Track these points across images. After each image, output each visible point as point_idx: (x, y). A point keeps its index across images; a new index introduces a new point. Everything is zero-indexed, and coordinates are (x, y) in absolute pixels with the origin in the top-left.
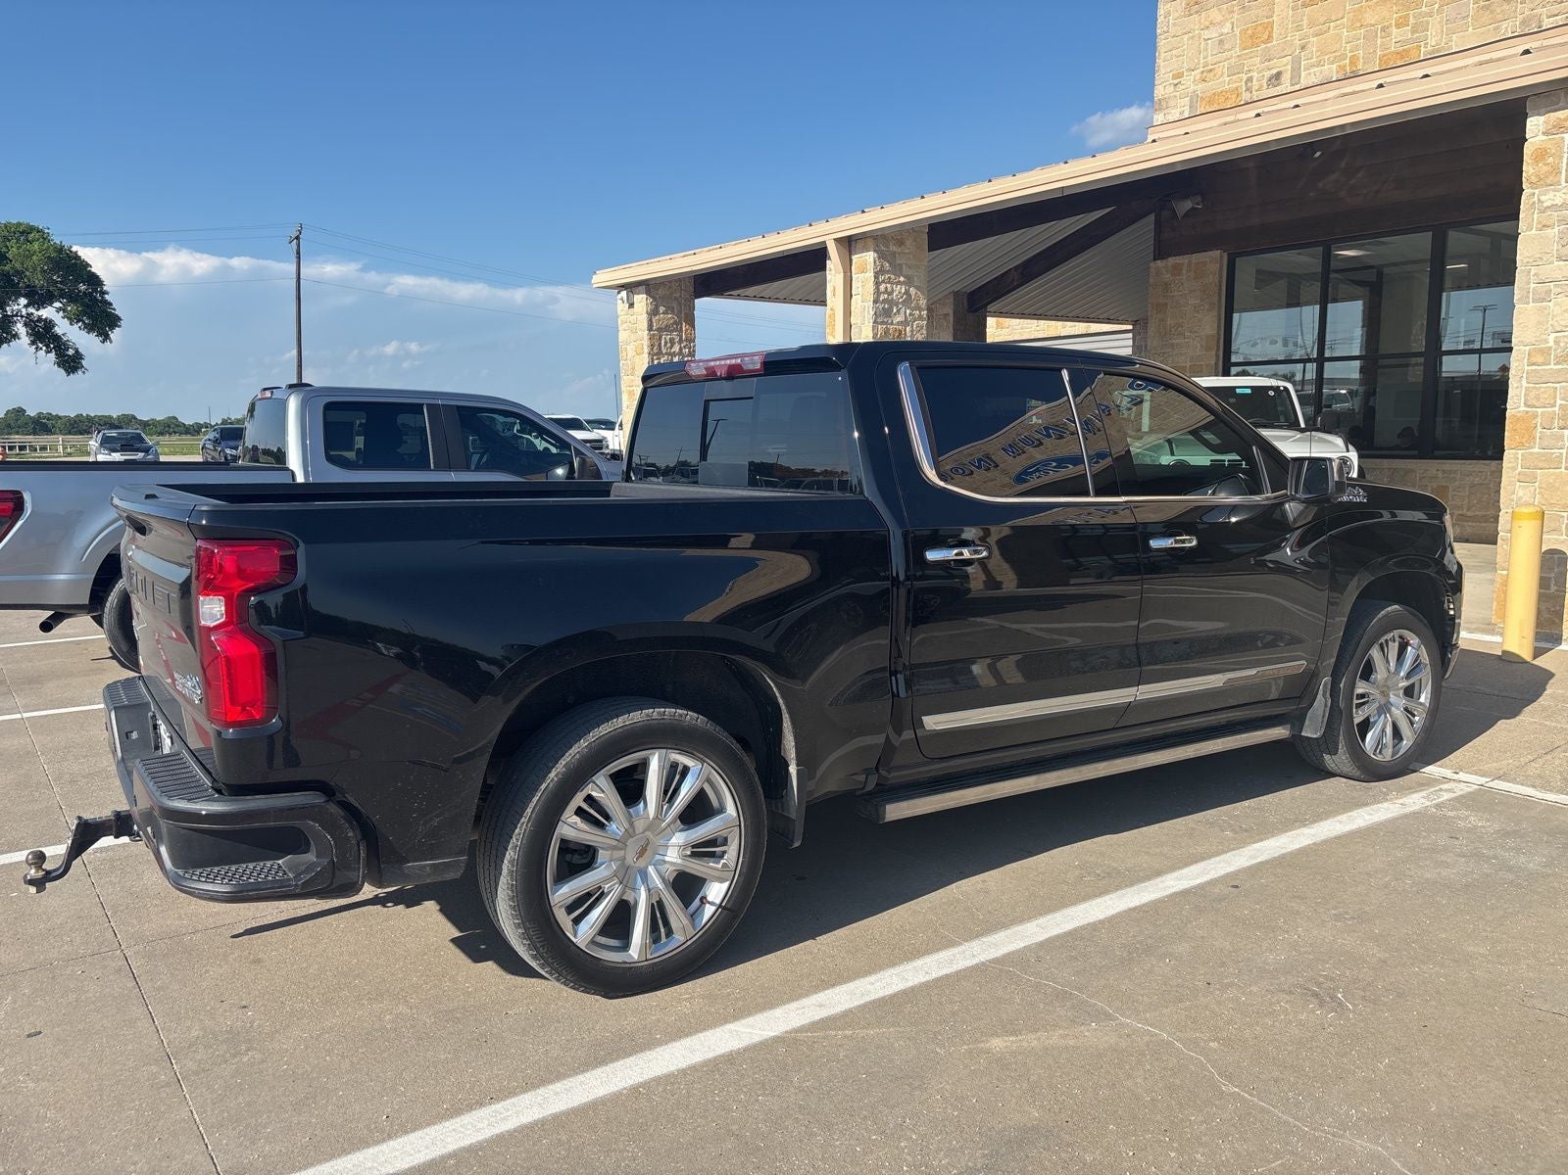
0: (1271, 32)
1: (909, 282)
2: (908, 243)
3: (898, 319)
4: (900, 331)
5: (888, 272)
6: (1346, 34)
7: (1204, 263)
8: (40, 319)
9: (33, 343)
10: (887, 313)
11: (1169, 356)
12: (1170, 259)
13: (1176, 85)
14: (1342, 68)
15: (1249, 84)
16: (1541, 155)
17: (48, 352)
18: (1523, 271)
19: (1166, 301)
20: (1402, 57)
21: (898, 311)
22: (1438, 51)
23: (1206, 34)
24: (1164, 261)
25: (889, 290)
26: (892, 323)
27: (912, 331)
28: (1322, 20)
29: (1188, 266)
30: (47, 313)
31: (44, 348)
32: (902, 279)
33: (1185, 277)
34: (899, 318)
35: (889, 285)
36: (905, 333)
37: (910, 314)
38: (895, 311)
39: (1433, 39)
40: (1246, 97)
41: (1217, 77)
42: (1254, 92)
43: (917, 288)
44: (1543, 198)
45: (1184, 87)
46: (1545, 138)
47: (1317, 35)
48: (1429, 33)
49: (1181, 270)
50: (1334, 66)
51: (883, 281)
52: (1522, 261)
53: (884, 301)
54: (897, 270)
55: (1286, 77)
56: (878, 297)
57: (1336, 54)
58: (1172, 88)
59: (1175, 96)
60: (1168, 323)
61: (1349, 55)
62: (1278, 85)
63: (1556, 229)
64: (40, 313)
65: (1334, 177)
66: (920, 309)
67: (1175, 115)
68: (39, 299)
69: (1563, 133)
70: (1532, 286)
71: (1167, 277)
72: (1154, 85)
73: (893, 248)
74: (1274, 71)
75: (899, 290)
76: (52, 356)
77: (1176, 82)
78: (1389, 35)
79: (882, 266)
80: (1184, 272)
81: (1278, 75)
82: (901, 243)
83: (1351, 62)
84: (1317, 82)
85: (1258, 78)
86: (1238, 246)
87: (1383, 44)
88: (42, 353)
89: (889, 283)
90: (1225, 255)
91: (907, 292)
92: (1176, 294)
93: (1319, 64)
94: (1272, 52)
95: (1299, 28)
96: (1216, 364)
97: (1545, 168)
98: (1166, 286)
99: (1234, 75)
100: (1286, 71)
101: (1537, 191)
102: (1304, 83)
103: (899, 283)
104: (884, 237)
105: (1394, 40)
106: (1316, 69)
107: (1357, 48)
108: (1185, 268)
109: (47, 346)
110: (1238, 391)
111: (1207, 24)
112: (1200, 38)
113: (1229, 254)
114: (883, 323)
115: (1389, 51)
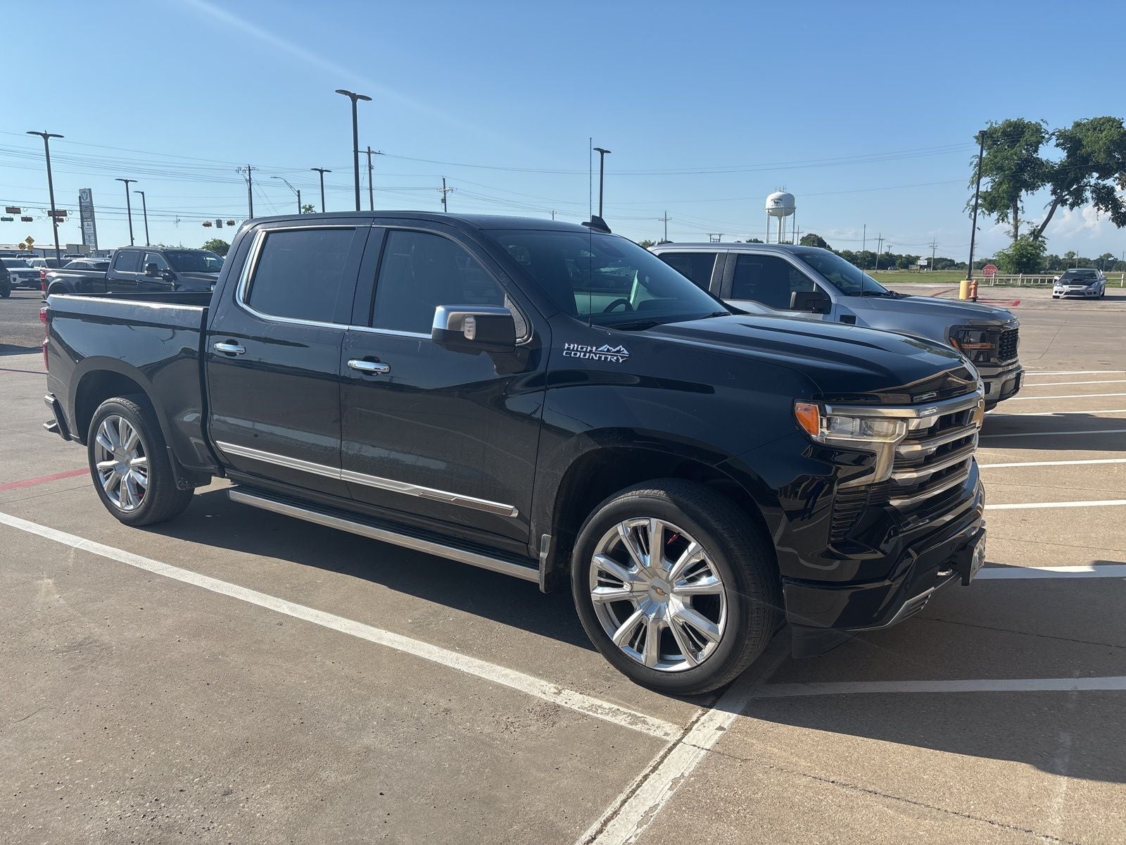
8: (1104, 187)
9: (1096, 205)
17: (1106, 211)
30: (1109, 182)
31: (1104, 208)
64: (1104, 182)
68: (1105, 173)
76: (1109, 213)
88: (1101, 212)
109: (1106, 207)
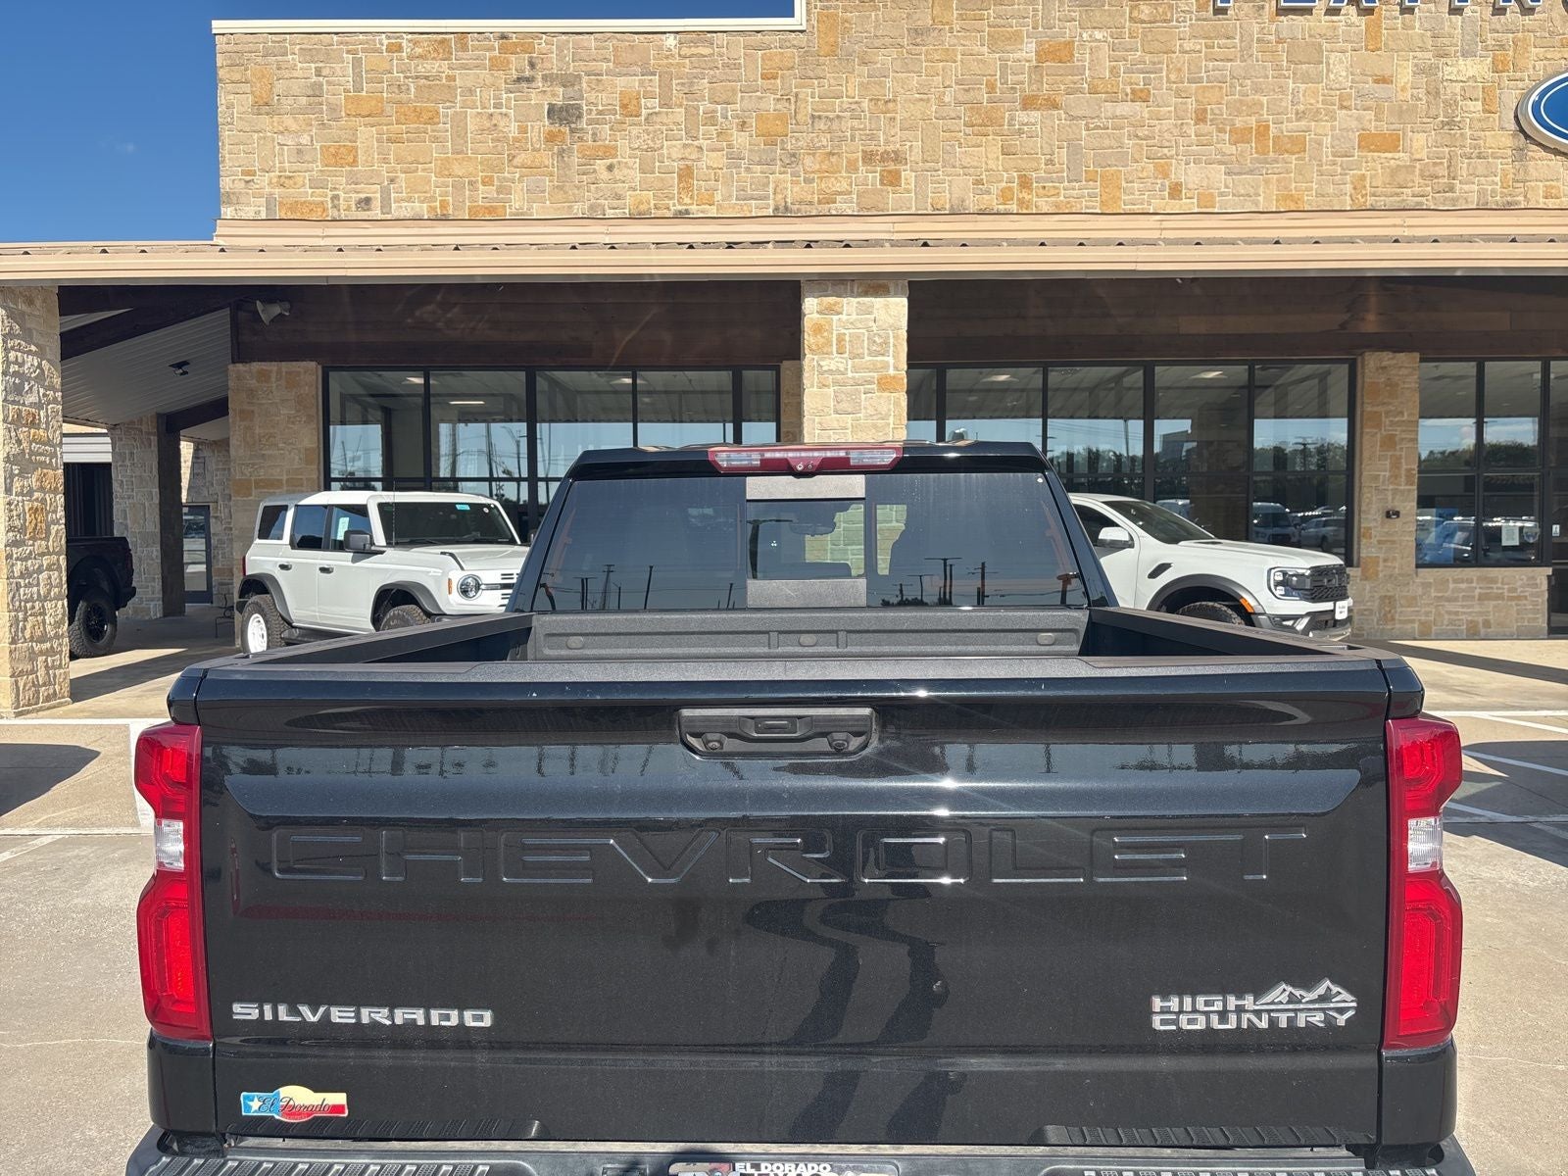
0: (355, 157)
1: (41, 354)
2: (38, 303)
3: (31, 400)
4: (34, 416)
5: (17, 337)
6: (434, 178)
7: (298, 373)
10: (18, 390)
11: (260, 467)
12: (255, 364)
13: (247, 182)
14: (432, 209)
15: (336, 202)
16: (818, 329)
18: (809, 419)
19: (252, 408)
20: (490, 213)
21: (31, 388)
22: (522, 214)
23: (280, 139)
24: (248, 365)
25: (20, 360)
26: (24, 404)
27: (47, 416)
28: (410, 159)
29: (277, 373)
32: (33, 348)
33: (274, 385)
34: (32, 398)
35: (19, 354)
36: (40, 419)
37: (45, 395)
38: (27, 387)
39: (517, 202)
40: (332, 213)
41: (297, 186)
42: (342, 211)
43: (49, 361)
44: (822, 363)
45: (257, 186)
46: (818, 316)
47: (405, 172)
48: (512, 197)
49: (270, 377)
50: (425, 205)
51: (12, 348)
52: (808, 411)
53: (15, 374)
54: (27, 335)
55: (376, 204)
56: (8, 367)
57: (426, 195)
58: (243, 185)
59: (247, 194)
60: (257, 432)
61: (439, 198)
62: (368, 210)
63: (832, 388)
65: (430, 308)
66: (52, 388)
67: (249, 212)
69: (832, 314)
70: (817, 432)
71: (253, 383)
72: (219, 176)
73: (22, 307)
74: (363, 196)
75: (31, 361)
77: (248, 178)
78: (477, 190)
79: (11, 328)
80: (273, 380)
81: (368, 201)
82: (30, 302)
83: (441, 206)
84: (408, 216)
85: (348, 198)
86: (334, 359)
87: (471, 197)
89: (19, 351)
90: (320, 367)
91: (40, 366)
92: (264, 402)
93: (409, 200)
94: (358, 176)
95: (386, 161)
96: (318, 478)
97: (822, 340)
98: (251, 393)
99: (317, 188)
100: (376, 198)
101: (816, 357)
102: (395, 214)
103: (30, 352)
104: (11, 290)
105: (481, 196)
106: (406, 204)
107: (446, 194)
108: (274, 375)
110: (458, 507)
111: (281, 129)
112: (273, 141)
113: (323, 368)
114: (14, 402)
115: (476, 204)
